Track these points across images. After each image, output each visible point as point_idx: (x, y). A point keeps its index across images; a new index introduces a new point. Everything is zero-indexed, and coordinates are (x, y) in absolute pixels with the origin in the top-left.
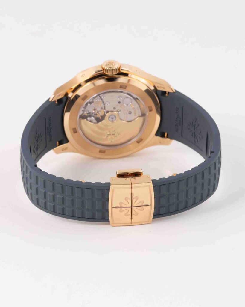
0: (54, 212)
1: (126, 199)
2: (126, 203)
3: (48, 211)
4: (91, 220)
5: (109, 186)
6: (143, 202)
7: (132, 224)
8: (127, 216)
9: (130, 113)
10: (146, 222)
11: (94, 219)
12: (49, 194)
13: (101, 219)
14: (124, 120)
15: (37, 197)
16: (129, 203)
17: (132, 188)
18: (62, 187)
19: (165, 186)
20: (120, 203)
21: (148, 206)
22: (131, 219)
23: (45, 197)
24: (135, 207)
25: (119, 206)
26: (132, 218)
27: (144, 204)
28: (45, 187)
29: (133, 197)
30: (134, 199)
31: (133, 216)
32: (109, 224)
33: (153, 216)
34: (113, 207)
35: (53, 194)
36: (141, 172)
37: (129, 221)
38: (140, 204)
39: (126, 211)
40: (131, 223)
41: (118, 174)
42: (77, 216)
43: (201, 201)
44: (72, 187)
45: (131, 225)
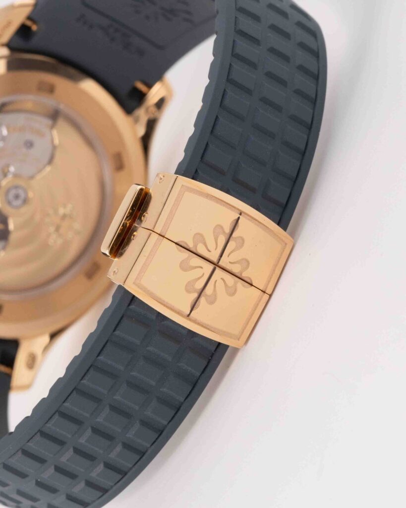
0: (126, 474)
1: (185, 267)
2: (197, 273)
3: (114, 488)
4: (196, 389)
5: (127, 292)
6: (222, 227)
7: (269, 291)
8: (236, 290)
9: (29, 145)
10: (283, 250)
11: (197, 381)
12: (68, 460)
13: (209, 362)
14: (40, 171)
15: (63, 497)
16: (202, 268)
17: (163, 237)
18: (63, 415)
19: (211, 147)
20: (189, 288)
21: (239, 221)
22: (252, 285)
23: (72, 476)
24: (221, 256)
25: (196, 295)
26: (249, 281)
27: (228, 230)
28: (41, 461)
29: (191, 245)
30: (196, 246)
31: (244, 275)
32: (236, 350)
33: (278, 224)
34: (189, 315)
35: (71, 450)
36: (141, 190)
37: (254, 293)
38: (222, 240)
39: (220, 285)
40: (264, 292)
41: (110, 252)
42: (165, 423)
43: (320, 80)
44: (75, 389)
45: (270, 296)
